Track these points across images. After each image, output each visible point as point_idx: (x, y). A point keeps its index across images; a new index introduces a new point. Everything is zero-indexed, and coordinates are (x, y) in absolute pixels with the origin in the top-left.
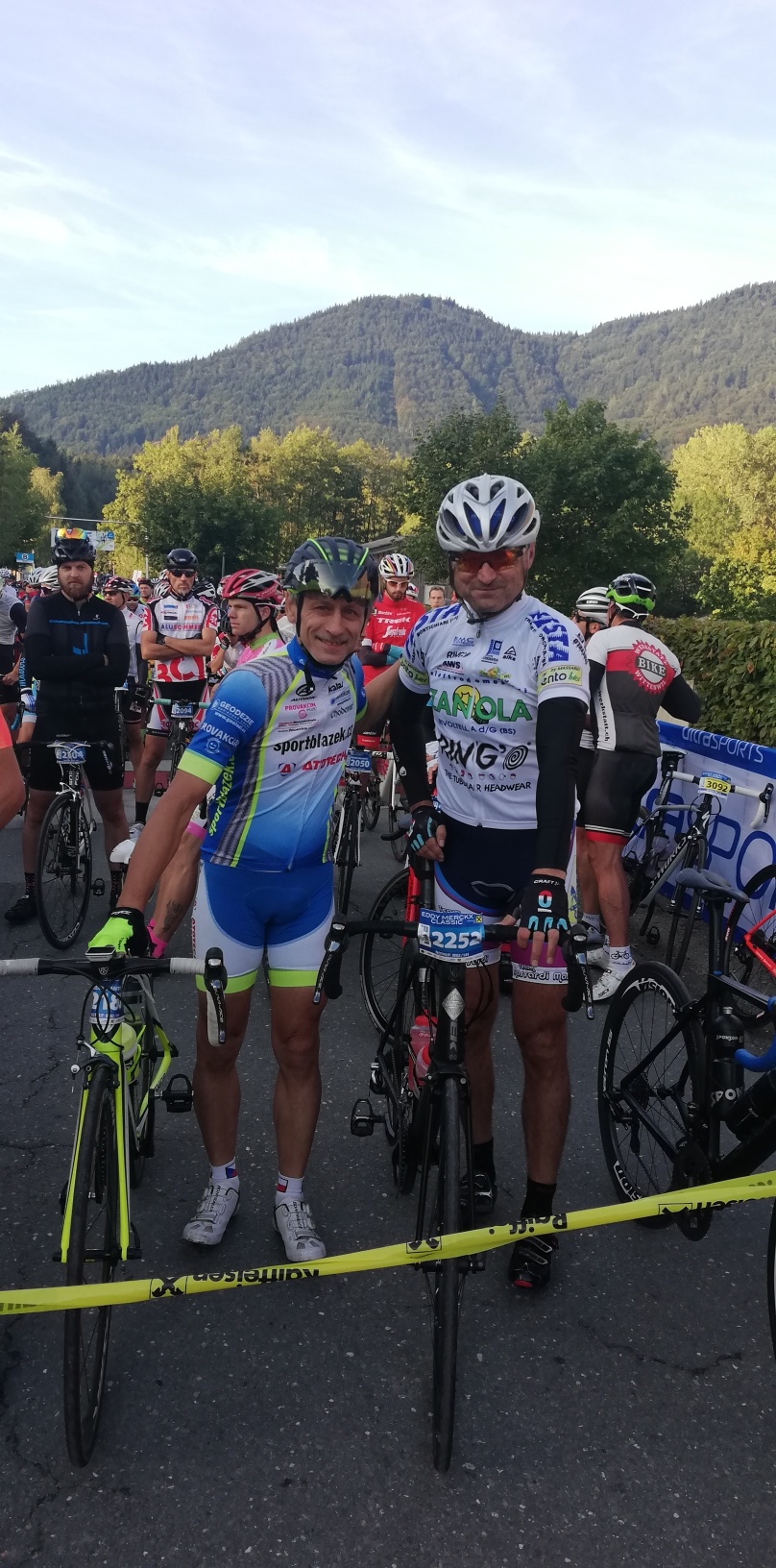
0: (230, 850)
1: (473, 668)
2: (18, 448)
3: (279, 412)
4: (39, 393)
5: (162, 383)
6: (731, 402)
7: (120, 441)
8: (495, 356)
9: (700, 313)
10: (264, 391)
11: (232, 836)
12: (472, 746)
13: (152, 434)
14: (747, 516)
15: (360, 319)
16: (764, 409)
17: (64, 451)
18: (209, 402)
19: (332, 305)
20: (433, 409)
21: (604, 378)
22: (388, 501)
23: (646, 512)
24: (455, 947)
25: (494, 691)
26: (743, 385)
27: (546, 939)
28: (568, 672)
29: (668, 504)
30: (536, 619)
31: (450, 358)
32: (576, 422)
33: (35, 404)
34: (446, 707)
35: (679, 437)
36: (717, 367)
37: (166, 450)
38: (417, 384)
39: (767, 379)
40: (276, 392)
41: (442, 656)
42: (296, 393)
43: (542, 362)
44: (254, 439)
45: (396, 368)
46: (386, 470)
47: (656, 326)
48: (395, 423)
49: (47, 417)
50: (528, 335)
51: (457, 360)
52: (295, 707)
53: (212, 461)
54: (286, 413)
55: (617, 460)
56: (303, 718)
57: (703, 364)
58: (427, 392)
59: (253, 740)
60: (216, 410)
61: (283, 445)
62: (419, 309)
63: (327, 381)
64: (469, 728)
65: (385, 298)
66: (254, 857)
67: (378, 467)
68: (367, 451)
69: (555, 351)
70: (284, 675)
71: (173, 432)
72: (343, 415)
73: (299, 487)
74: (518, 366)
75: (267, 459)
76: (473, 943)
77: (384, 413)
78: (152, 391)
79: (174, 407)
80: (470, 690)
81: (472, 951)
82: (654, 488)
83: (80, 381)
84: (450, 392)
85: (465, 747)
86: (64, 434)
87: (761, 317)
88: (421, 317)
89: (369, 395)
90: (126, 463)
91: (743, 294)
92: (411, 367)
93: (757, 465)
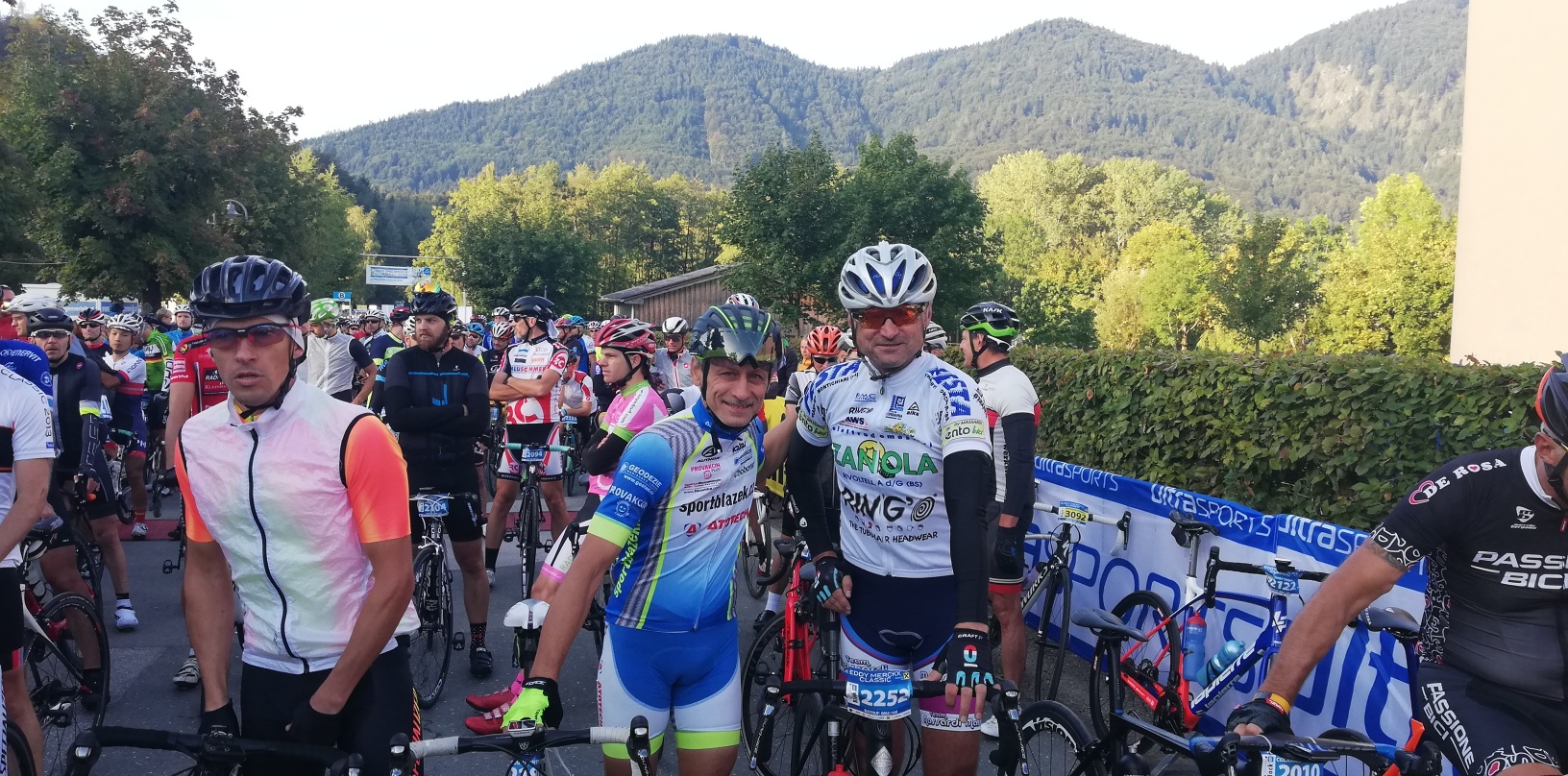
0: (636, 612)
1: (878, 424)
2: (335, 188)
3: (593, 146)
4: (351, 133)
5: (475, 121)
6: (1029, 130)
7: (433, 178)
8: (802, 91)
9: (995, 47)
10: (577, 126)
11: (638, 598)
12: (879, 499)
13: (466, 170)
14: (1052, 238)
15: (670, 58)
16: (1061, 136)
17: (377, 189)
18: (523, 139)
19: (643, 45)
20: (744, 142)
21: (907, 110)
22: (705, 231)
23: (960, 239)
24: (884, 704)
25: (900, 446)
26: (1040, 114)
27: (974, 695)
28: (971, 426)
29: (981, 230)
30: (935, 375)
31: (758, 94)
32: (889, 155)
33: (347, 144)
34: (851, 462)
35: (982, 163)
36: (1015, 98)
37: (482, 187)
38: (728, 118)
39: (1063, 108)
40: (589, 128)
41: (844, 412)
42: (609, 128)
43: (847, 96)
44: (570, 174)
45: (706, 103)
46: (702, 202)
47: (954, 61)
48: (707, 155)
49: (359, 155)
50: (833, 70)
51: (766, 94)
52: (700, 468)
53: (531, 197)
54: (600, 148)
55: (930, 190)
56: (708, 479)
57: (1002, 95)
58: (737, 126)
59: (660, 502)
60: (530, 146)
61: (599, 180)
62: (727, 47)
63: (639, 116)
64: (875, 482)
65: (693, 37)
66: (659, 617)
67: (694, 199)
68: (682, 184)
69: (859, 85)
70: (691, 437)
71: (489, 168)
72: (656, 148)
73: (616, 219)
74: (824, 99)
75: (583, 194)
76: (902, 700)
77: (696, 146)
78: (465, 129)
79: (487, 143)
80: (874, 445)
81: (900, 708)
82: (966, 216)
83: (392, 121)
84: (760, 125)
85: (871, 500)
86: (377, 172)
87: (1053, 50)
88: (729, 55)
89: (681, 130)
90: (441, 199)
91: (1034, 30)
92: (721, 102)
93: (1059, 190)
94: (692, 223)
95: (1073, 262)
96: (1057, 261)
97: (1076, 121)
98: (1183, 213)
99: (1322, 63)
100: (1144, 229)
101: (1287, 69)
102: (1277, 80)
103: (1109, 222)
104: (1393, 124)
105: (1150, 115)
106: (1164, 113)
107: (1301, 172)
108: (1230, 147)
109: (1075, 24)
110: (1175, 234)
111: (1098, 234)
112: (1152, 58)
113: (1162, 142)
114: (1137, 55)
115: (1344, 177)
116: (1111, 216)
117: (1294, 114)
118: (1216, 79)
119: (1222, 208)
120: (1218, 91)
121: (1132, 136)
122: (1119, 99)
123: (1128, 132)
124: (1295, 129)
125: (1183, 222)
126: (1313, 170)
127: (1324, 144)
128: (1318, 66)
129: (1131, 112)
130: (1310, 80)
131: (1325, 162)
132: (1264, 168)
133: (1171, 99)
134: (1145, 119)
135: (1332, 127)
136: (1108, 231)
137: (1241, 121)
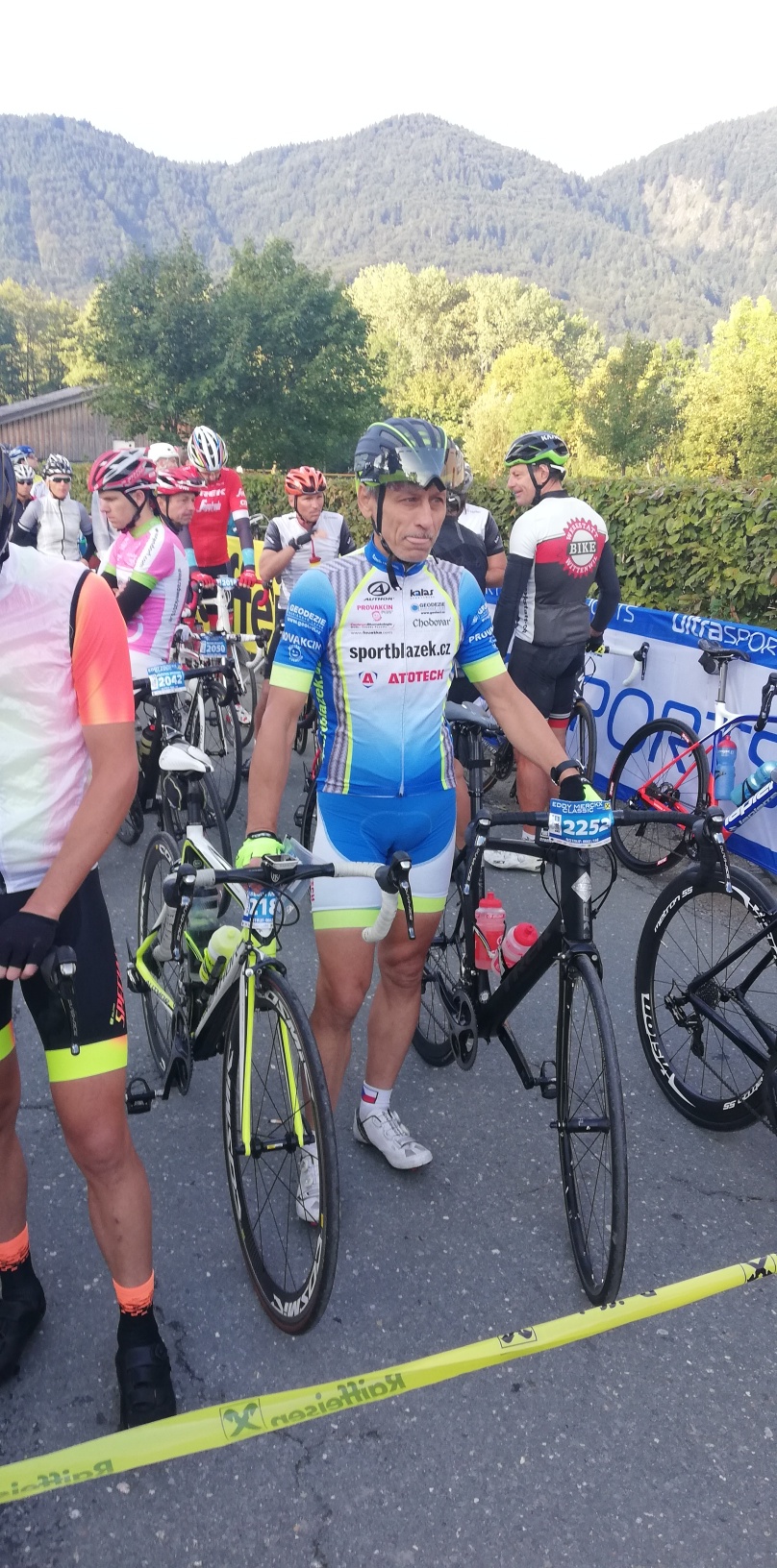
0: (339, 776)
6: (388, 240)
8: (140, 185)
9: (351, 144)
11: (339, 761)
14: (417, 361)
16: (420, 248)
20: (78, 244)
21: (258, 212)
22: (46, 348)
23: (344, 360)
24: (586, 833)
26: (398, 222)
29: (365, 350)
31: (90, 186)
32: (265, 263)
36: (372, 203)
38: (58, 215)
39: (421, 216)
43: (192, 193)
45: (31, 197)
46: (41, 313)
47: (307, 157)
48: (37, 259)
50: (175, 163)
51: (100, 188)
52: (368, 607)
55: (311, 304)
57: (358, 199)
58: (70, 224)
62: (51, 130)
65: (10, 116)
67: (32, 310)
68: (16, 292)
69: (204, 181)
70: (355, 571)
74: (166, 196)
76: (603, 828)
77: (23, 247)
81: (601, 836)
82: (350, 334)
84: (96, 224)
87: (411, 149)
88: (54, 138)
89: (4, 227)
91: (391, 124)
92: (49, 196)
93: (423, 308)
94: (32, 338)
95: (441, 386)
96: (425, 385)
97: (435, 232)
98: (544, 335)
99: (676, 176)
100: (507, 351)
101: (642, 182)
102: (631, 194)
103: (472, 345)
104: (738, 245)
105: (509, 227)
106: (522, 226)
107: (652, 294)
108: (586, 265)
109: (433, 120)
110: (538, 358)
111: (462, 357)
112: (511, 164)
113: (520, 258)
114: (497, 160)
115: (691, 299)
116: (474, 337)
117: (647, 231)
118: (575, 190)
119: (581, 331)
120: (575, 203)
121: (491, 250)
122: (479, 209)
123: (487, 245)
124: (647, 247)
125: (542, 345)
126: (663, 291)
127: (674, 263)
128: (671, 180)
129: (490, 223)
130: (663, 194)
131: (674, 283)
132: (617, 288)
133: (529, 211)
134: (503, 231)
135: (682, 246)
136: (471, 352)
137: (597, 236)
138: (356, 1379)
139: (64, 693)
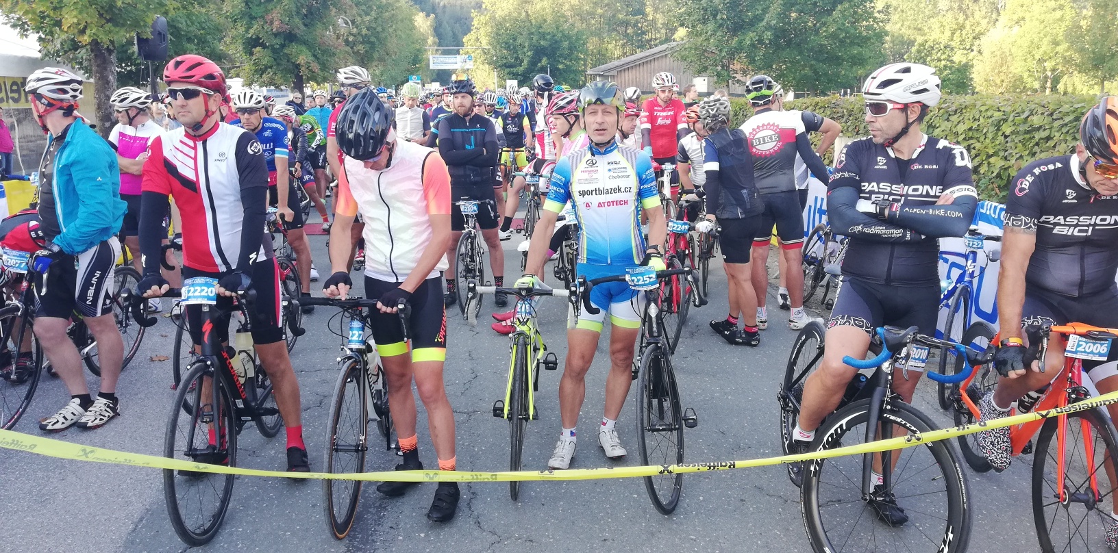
2: (406, 2)
23: (856, 12)
66: (593, 257)
73: (600, 11)
76: (652, 280)
90: (477, 4)
94: (656, 10)
95: (958, 24)
96: (945, 23)
138: (478, 473)
139: (420, 200)
